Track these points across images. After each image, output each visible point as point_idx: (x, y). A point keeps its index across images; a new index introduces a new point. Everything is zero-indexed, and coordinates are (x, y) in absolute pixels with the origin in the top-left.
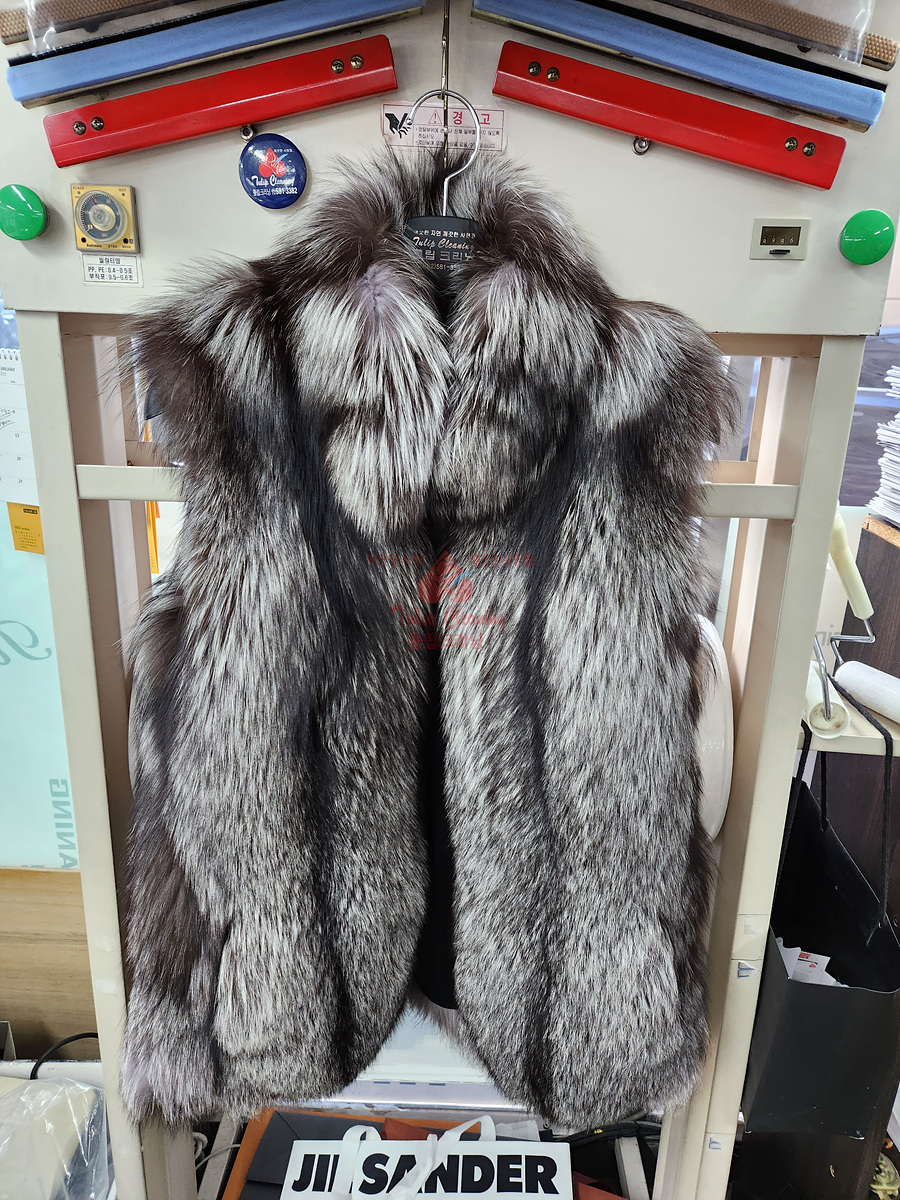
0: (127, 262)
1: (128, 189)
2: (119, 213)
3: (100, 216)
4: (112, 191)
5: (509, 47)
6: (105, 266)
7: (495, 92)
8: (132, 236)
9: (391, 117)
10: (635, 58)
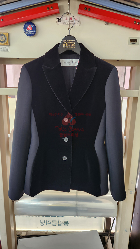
0: (7, 47)
1: (8, 33)
2: (6, 38)
3: (2, 38)
4: (4, 34)
5: (81, 5)
6: (3, 48)
7: (78, 13)
8: (8, 42)
9: (58, 19)
10: (105, 7)
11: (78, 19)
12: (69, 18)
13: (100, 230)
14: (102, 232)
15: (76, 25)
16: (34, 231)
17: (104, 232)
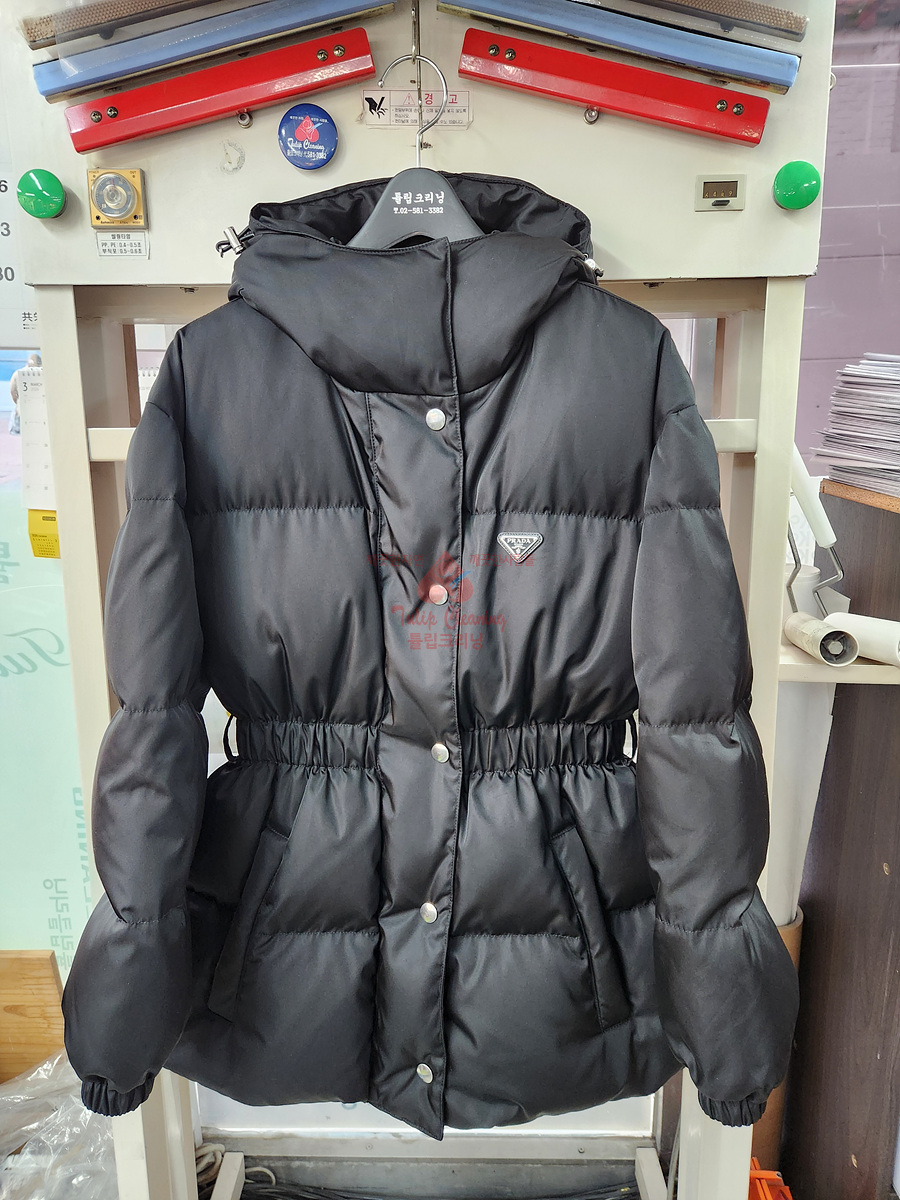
1: (138, 172)
2: (130, 192)
5: (470, 33)
6: (117, 242)
7: (462, 72)
8: (141, 212)
9: (370, 101)
11: (461, 102)
12: (420, 98)
13: (635, 1130)
14: (644, 1138)
15: (455, 128)
16: (311, 1139)
17: (653, 1138)
